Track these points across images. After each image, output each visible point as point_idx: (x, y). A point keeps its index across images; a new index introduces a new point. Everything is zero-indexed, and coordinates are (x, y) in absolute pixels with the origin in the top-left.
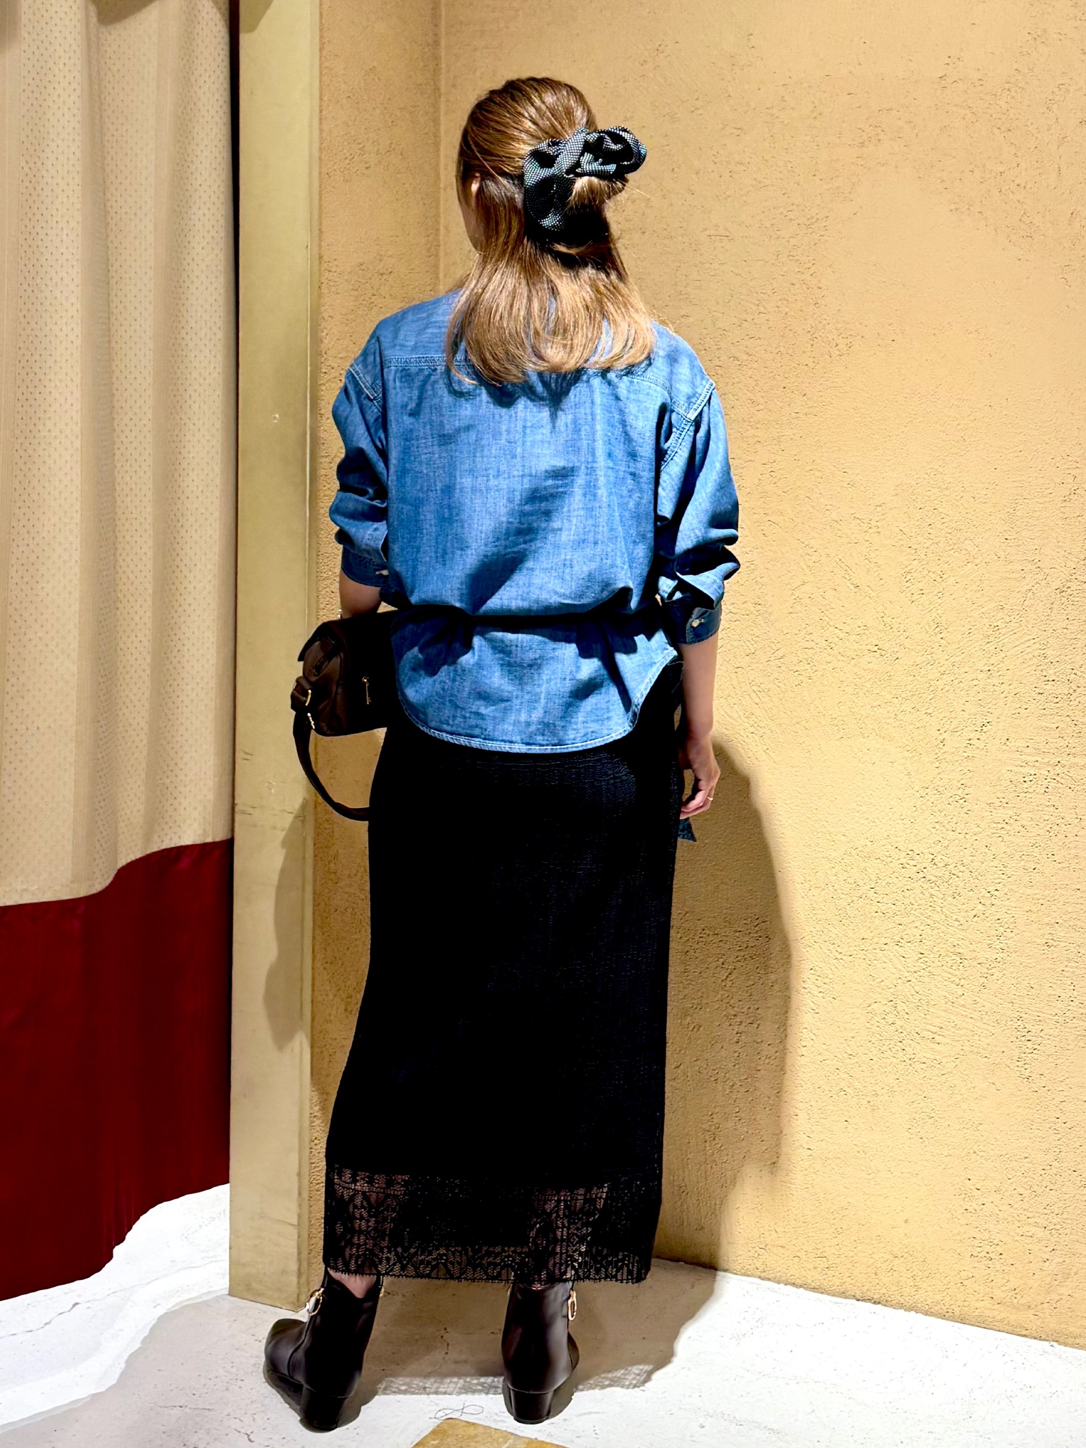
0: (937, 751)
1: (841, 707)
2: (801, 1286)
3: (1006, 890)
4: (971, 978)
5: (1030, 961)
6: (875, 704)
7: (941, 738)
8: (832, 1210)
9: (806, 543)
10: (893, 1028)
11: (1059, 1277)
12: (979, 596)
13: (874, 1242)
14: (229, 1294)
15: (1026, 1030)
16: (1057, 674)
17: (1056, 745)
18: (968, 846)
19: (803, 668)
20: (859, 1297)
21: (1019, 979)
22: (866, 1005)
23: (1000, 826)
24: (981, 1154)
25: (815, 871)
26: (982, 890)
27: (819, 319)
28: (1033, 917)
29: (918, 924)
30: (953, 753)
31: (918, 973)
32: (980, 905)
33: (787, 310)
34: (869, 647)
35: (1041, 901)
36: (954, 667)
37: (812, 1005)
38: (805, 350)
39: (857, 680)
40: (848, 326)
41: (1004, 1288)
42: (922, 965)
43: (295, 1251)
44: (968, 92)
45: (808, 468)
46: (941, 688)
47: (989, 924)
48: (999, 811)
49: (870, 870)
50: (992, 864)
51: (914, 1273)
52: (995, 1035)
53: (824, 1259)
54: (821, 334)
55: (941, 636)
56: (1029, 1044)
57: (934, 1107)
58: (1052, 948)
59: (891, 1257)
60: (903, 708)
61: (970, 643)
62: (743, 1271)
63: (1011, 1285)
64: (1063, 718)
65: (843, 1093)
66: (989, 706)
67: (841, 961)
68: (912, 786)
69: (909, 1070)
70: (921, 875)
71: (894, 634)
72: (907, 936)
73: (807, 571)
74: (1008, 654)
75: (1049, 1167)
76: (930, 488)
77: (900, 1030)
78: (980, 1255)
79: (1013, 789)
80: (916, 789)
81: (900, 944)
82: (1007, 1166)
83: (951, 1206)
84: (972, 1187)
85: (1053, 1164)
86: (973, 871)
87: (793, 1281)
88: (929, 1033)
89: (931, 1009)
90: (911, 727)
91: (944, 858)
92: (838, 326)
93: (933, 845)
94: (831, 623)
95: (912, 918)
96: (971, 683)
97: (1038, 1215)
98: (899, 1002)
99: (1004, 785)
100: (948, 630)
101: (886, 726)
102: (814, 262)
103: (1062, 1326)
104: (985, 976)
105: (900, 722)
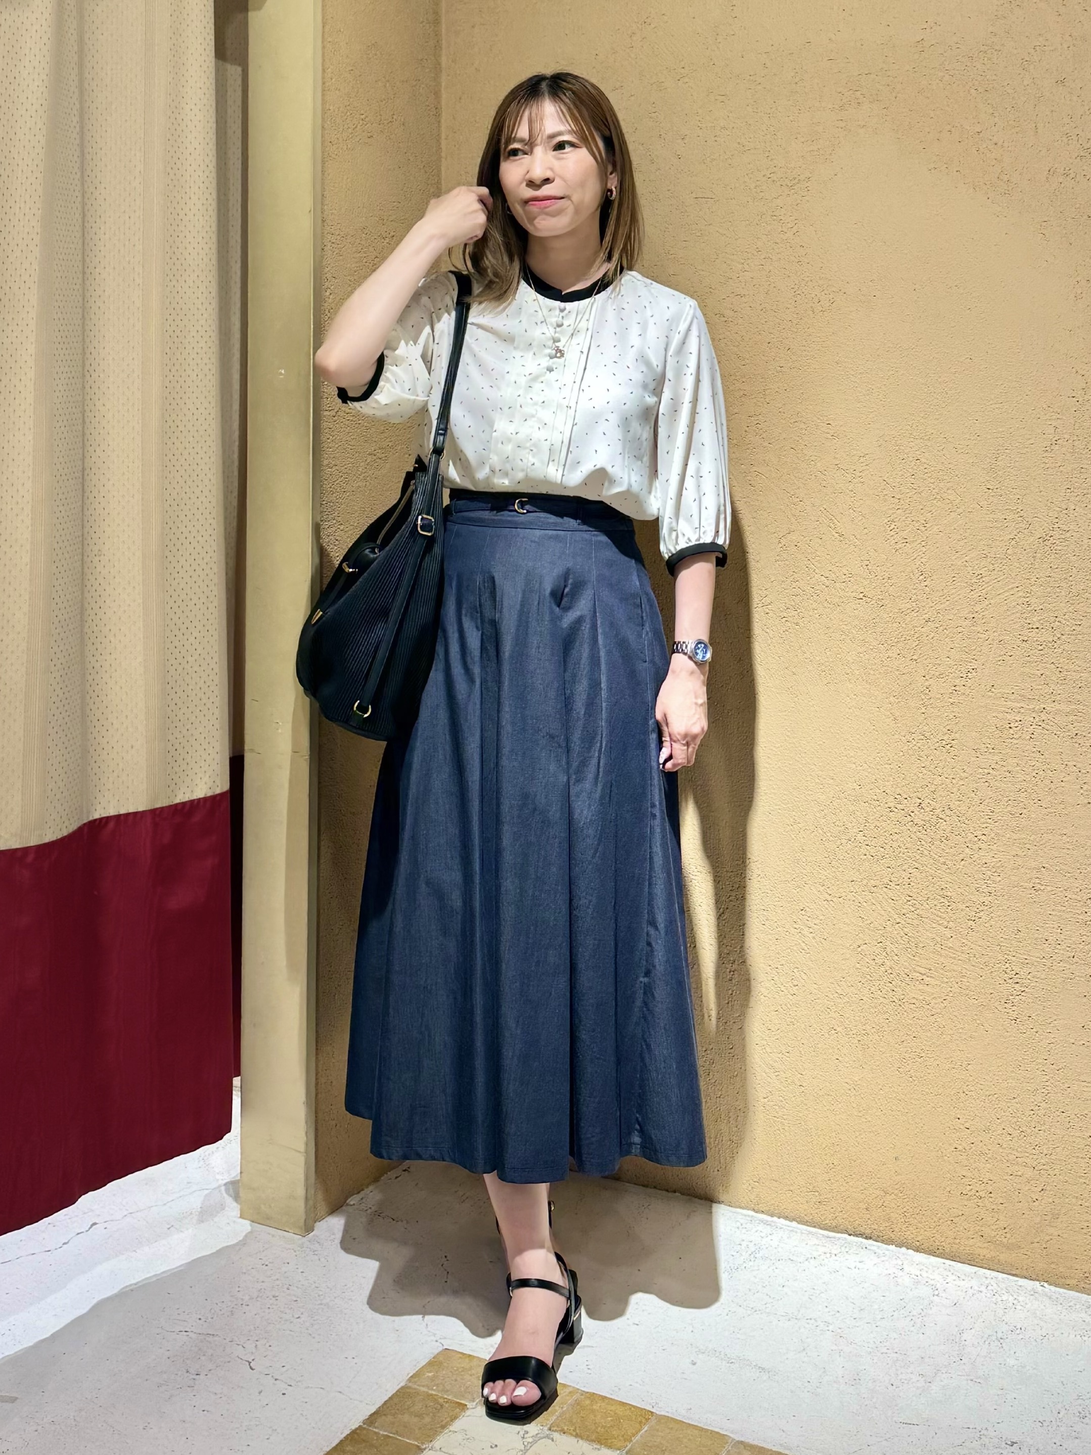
0: (923, 697)
1: (828, 653)
2: (794, 1220)
3: (993, 835)
4: (960, 921)
5: (1017, 905)
6: (860, 650)
7: (927, 684)
8: (824, 1146)
9: (792, 493)
10: (883, 969)
11: (1046, 1217)
12: (962, 544)
13: (864, 1178)
14: (241, 1217)
15: (1014, 973)
16: (1041, 622)
17: (1041, 692)
18: (955, 790)
19: (790, 615)
20: (850, 1232)
21: (1008, 923)
22: (856, 946)
23: (986, 771)
24: (970, 1093)
25: (804, 813)
26: (969, 834)
27: (802, 276)
28: (1020, 861)
29: (906, 866)
30: (940, 699)
31: (907, 915)
32: (968, 849)
33: (771, 268)
34: (854, 594)
35: (1028, 846)
36: (939, 615)
37: (803, 944)
38: (789, 306)
39: (844, 626)
40: (830, 282)
41: (993, 1227)
42: (911, 907)
43: (302, 1176)
44: (945, 54)
45: (792, 421)
46: (925, 635)
47: (976, 868)
48: (986, 757)
49: (859, 814)
50: (978, 809)
51: (905, 1210)
52: (983, 977)
53: (817, 1194)
54: (804, 290)
55: (926, 583)
56: (1017, 986)
57: (924, 1047)
58: (1039, 892)
59: (882, 1193)
60: (890, 653)
61: (954, 591)
62: (737, 1204)
63: (1002, 1224)
64: (1048, 666)
65: (833, 1032)
66: (974, 653)
67: (831, 902)
68: (899, 731)
69: (899, 1010)
70: (909, 818)
71: (879, 581)
72: (896, 879)
73: (793, 520)
74: (992, 601)
75: (1037, 1108)
76: (912, 440)
77: (890, 971)
78: (970, 1194)
79: (997, 736)
80: (903, 734)
81: (888, 886)
82: (996, 1106)
83: (941, 1144)
84: (962, 1127)
85: (1041, 1105)
86: (960, 815)
87: (786, 1214)
88: (918, 974)
89: (920, 951)
90: (897, 673)
91: (930, 802)
92: (821, 282)
93: (921, 789)
94: (817, 571)
95: (900, 862)
96: (955, 630)
97: (1027, 1155)
98: (888, 943)
99: (990, 730)
100: (932, 578)
101: (872, 672)
102: (796, 221)
103: (1053, 1266)
104: (973, 919)
105: (886, 668)
